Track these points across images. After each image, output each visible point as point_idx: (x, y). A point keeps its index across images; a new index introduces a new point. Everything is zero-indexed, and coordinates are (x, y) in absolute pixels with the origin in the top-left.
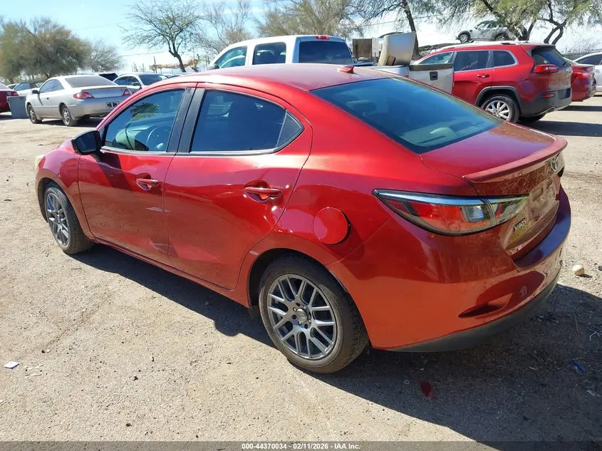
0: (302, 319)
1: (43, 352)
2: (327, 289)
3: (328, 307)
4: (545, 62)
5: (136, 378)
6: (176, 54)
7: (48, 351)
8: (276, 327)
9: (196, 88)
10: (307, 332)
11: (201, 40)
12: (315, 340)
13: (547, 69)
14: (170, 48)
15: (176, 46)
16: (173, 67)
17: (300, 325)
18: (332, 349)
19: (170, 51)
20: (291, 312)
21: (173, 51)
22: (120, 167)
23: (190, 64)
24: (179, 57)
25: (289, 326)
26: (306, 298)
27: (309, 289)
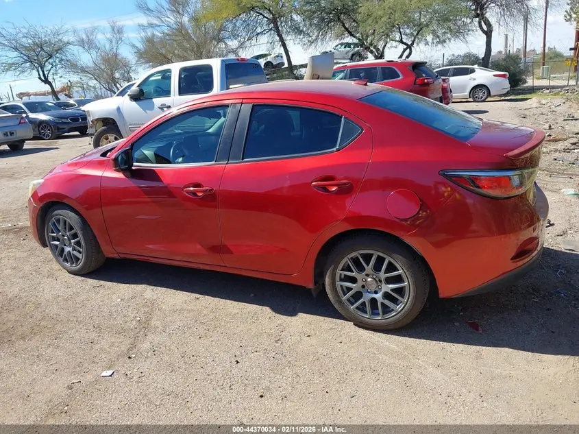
0: (373, 287)
1: (130, 358)
2: (400, 257)
3: (401, 271)
4: (424, 75)
5: (238, 362)
6: (46, 81)
7: (134, 356)
8: (344, 298)
9: (242, 103)
10: (379, 296)
11: (73, 66)
12: (387, 302)
13: (426, 81)
14: (39, 75)
15: (46, 73)
16: (44, 94)
17: (369, 292)
18: (405, 306)
19: (40, 78)
20: (360, 283)
21: (43, 78)
22: (161, 181)
23: (63, 90)
24: (50, 84)
25: (358, 295)
26: (377, 268)
27: (380, 261)
